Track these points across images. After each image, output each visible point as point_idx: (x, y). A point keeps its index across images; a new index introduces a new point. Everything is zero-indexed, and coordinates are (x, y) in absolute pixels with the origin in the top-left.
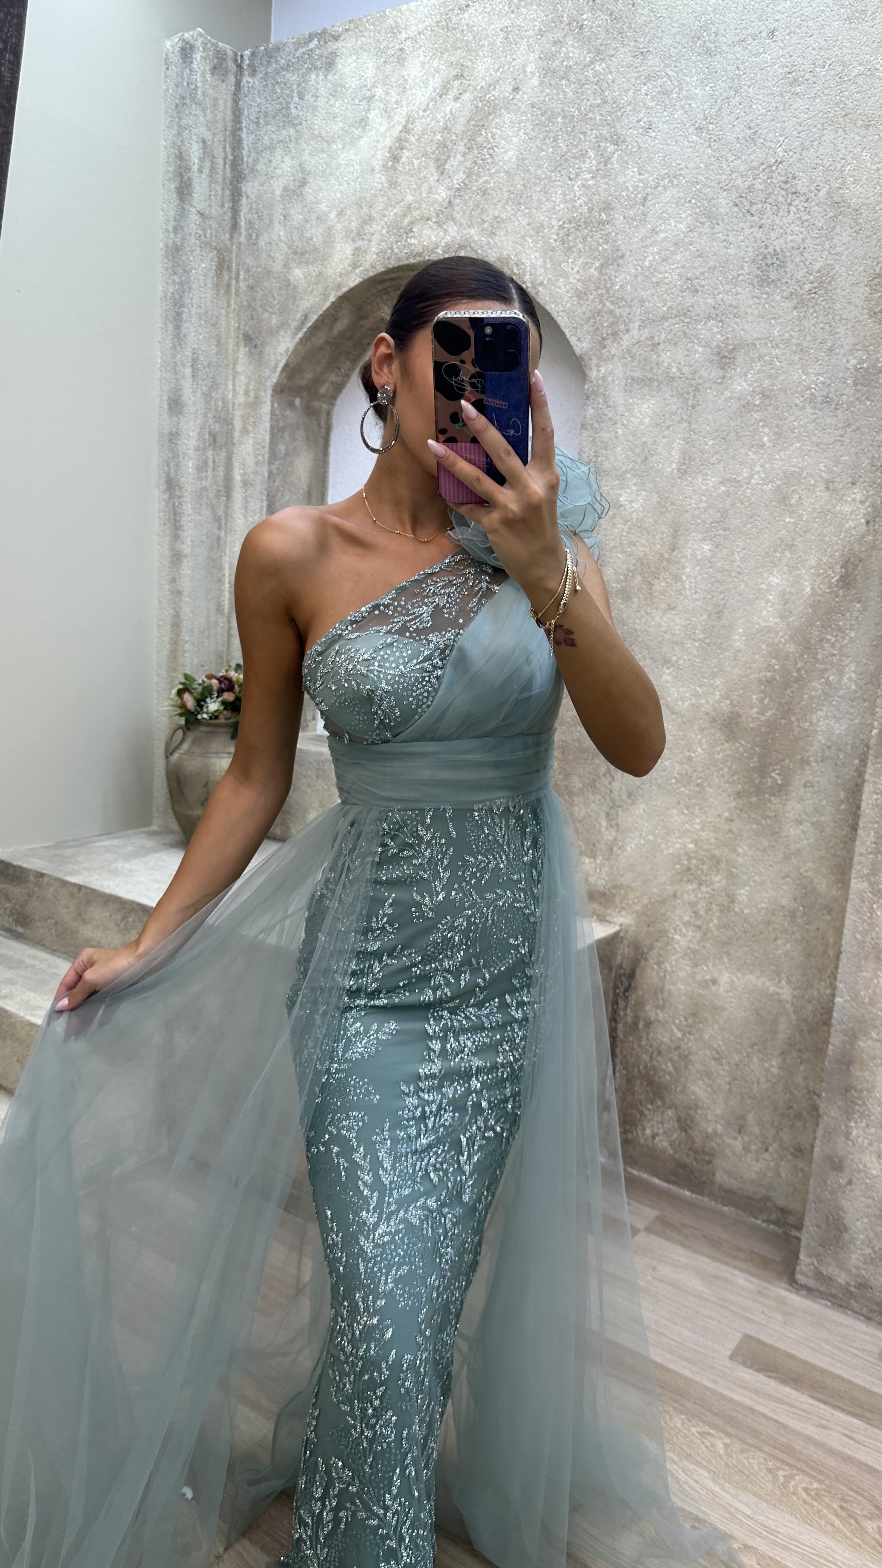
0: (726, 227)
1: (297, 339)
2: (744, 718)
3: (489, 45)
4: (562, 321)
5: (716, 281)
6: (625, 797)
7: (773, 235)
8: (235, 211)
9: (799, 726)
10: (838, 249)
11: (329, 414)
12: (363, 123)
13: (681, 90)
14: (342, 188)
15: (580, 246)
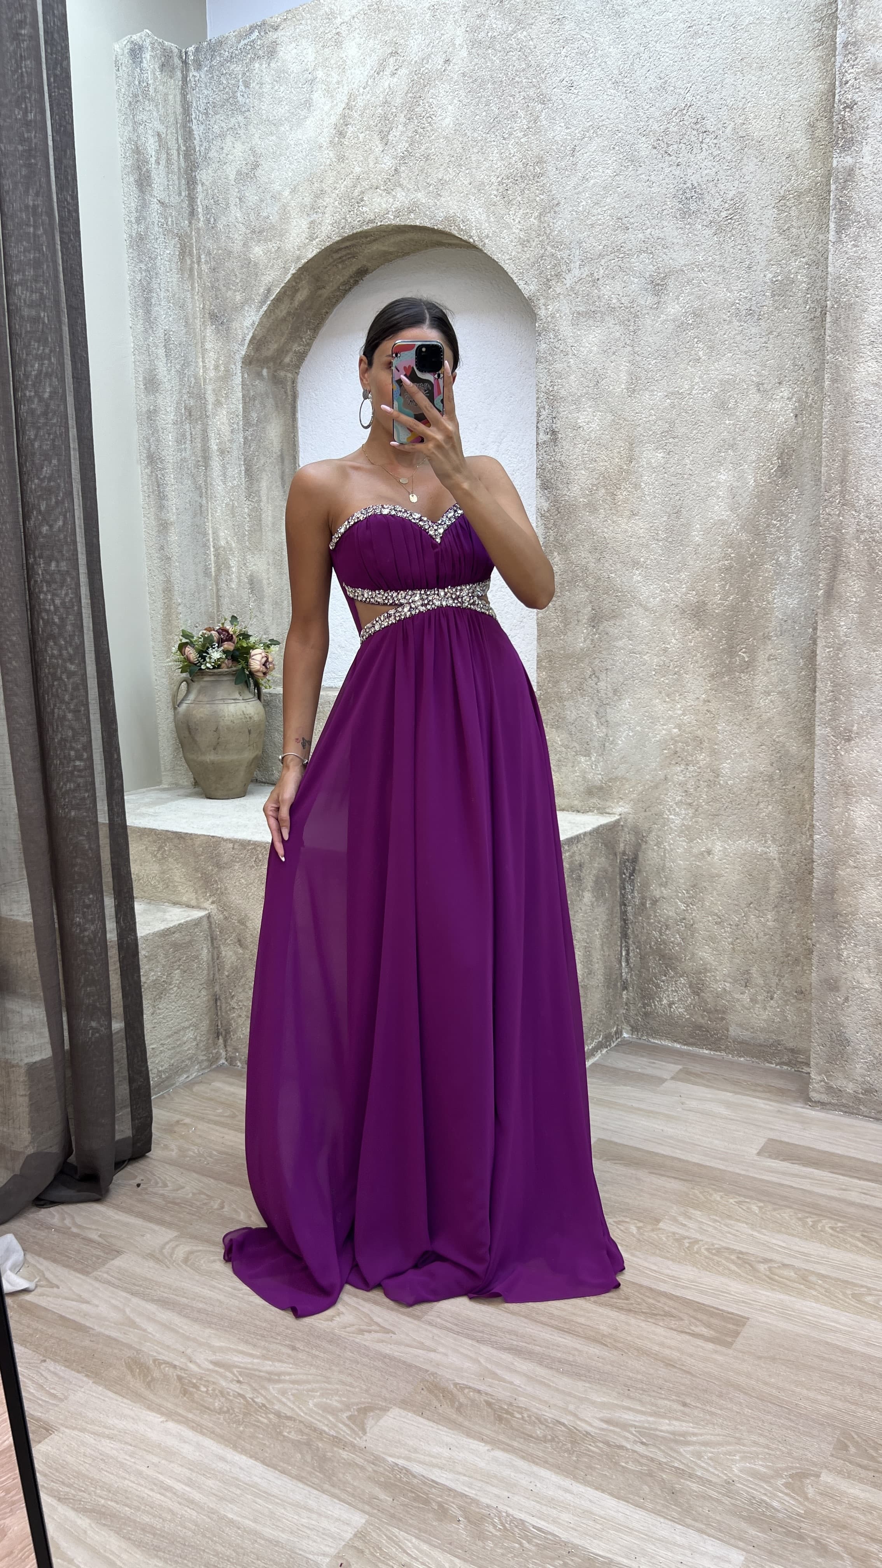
0: (649, 168)
1: (262, 312)
2: (709, 606)
3: (418, 23)
4: (509, 268)
5: (644, 218)
6: (610, 695)
7: (690, 171)
8: (192, 199)
9: (758, 606)
10: (747, 178)
11: (293, 383)
12: (308, 104)
13: (597, 49)
14: (293, 167)
15: (519, 198)
